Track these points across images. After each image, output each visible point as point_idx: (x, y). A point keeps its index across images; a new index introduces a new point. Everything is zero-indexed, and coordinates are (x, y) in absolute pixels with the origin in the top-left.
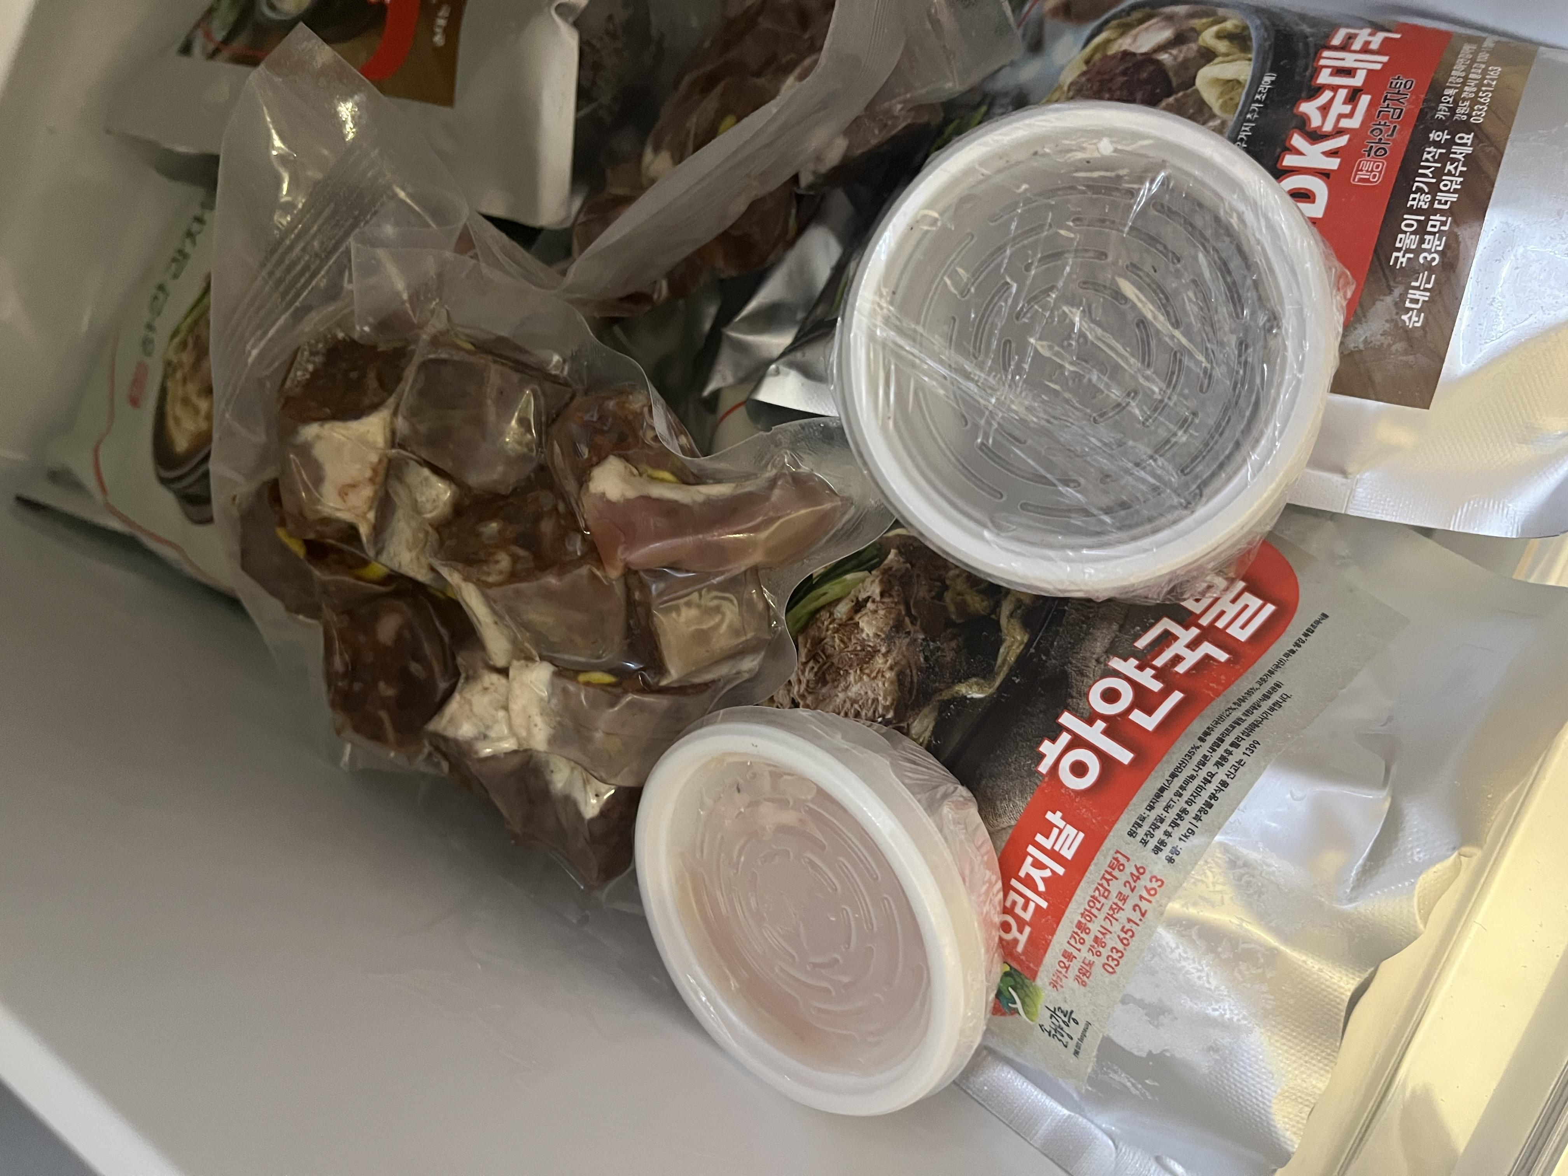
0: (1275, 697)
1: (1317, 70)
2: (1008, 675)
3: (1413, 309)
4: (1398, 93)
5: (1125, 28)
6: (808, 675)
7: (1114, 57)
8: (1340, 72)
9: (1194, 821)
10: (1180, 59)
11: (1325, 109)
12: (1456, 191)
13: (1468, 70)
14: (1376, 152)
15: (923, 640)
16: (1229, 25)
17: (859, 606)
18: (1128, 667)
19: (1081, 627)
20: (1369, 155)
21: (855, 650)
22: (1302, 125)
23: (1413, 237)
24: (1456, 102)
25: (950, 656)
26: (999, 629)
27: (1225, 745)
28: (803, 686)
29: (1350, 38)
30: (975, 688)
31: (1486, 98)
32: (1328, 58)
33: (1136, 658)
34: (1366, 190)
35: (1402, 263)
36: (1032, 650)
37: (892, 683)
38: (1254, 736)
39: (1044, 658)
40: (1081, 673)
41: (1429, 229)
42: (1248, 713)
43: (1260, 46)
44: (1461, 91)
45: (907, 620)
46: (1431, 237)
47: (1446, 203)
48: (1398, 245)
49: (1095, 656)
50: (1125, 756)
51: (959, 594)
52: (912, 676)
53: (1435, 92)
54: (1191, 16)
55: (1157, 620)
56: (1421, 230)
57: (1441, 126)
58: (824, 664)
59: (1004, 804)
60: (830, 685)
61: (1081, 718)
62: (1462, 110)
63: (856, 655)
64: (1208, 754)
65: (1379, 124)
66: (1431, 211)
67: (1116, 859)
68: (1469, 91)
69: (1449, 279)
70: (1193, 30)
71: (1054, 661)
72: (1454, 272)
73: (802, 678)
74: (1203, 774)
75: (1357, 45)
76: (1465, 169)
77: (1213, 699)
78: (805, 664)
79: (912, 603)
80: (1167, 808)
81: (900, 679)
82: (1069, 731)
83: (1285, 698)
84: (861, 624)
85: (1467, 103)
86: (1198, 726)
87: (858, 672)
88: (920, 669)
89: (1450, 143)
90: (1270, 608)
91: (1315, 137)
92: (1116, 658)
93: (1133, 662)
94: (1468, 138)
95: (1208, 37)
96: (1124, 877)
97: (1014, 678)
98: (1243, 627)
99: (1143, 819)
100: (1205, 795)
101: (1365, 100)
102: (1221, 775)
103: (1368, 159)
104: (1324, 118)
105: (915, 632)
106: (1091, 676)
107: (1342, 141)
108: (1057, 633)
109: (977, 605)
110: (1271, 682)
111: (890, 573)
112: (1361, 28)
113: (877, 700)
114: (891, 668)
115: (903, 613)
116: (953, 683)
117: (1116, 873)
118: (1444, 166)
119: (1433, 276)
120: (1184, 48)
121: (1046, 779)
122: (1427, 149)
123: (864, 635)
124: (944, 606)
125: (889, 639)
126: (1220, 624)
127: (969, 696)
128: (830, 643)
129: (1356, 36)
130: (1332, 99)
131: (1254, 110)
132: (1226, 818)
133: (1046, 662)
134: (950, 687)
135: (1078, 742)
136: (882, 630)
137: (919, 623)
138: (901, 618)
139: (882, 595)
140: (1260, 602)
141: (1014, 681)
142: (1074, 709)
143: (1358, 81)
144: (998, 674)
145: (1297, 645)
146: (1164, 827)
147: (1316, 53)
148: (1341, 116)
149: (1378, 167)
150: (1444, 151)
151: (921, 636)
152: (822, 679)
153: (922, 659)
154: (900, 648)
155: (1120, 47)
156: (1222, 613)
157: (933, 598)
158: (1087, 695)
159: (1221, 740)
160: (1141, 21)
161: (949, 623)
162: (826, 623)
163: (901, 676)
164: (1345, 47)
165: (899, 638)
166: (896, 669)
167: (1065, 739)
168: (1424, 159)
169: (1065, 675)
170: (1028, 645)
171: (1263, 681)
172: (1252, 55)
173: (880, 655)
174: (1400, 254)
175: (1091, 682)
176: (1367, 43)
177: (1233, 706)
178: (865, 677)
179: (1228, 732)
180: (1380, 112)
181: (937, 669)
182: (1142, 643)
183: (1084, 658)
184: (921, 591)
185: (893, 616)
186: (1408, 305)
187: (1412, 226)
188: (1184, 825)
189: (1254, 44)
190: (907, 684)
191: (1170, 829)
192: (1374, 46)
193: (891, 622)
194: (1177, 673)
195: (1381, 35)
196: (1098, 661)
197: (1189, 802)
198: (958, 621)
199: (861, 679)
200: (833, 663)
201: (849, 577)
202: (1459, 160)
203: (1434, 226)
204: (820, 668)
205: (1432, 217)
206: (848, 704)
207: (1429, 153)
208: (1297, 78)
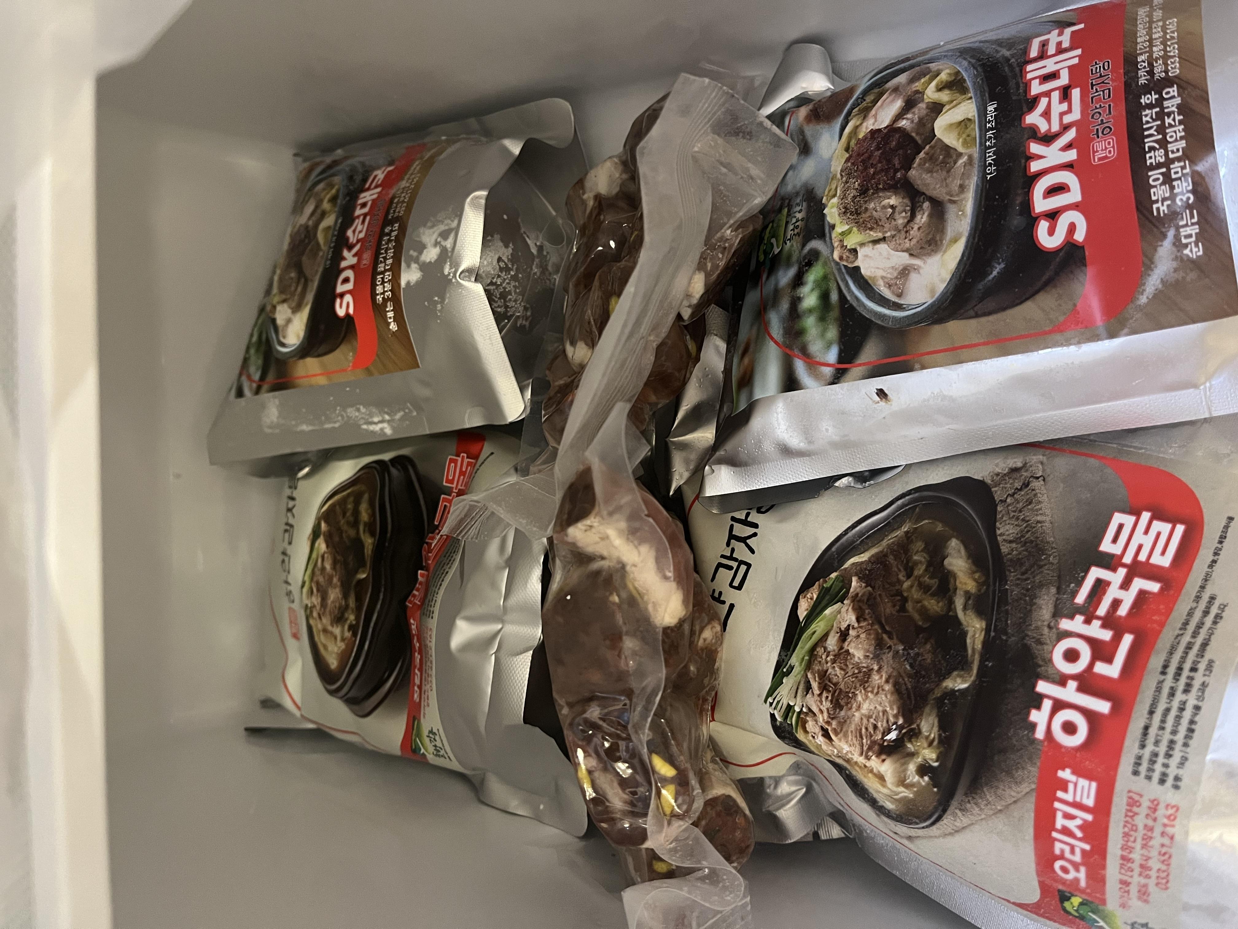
0: (1214, 610)
1: (1027, 85)
2: (980, 661)
3: (1190, 243)
4: (1101, 76)
5: (865, 112)
6: (826, 705)
7: (865, 138)
8: (1047, 78)
9: (1184, 749)
10: (916, 120)
11: (1046, 114)
12: (1182, 138)
13: (1150, 33)
14: (1103, 133)
15: (903, 650)
16: (944, 76)
17: (844, 635)
18: (1076, 624)
19: (1025, 601)
20: (1098, 137)
21: (854, 674)
22: (1033, 133)
23: (1163, 187)
24: (1151, 65)
25: (929, 658)
26: (959, 623)
27: (1186, 673)
28: (826, 714)
29: (1044, 45)
30: (959, 680)
31: (1174, 51)
32: (1033, 71)
33: (1081, 613)
34: (1107, 166)
35: (1164, 211)
36: (993, 634)
37: (892, 693)
38: (1208, 655)
39: (1004, 638)
40: (1039, 642)
41: (1174, 176)
42: (1195, 634)
43: (974, 83)
44: (1151, 52)
45: (885, 636)
46: (1179, 182)
47: (1178, 150)
48: (1154, 198)
49: (1046, 623)
50: (1103, 707)
51: (919, 602)
52: (906, 684)
53: (1131, 63)
54: (912, 80)
55: (1087, 571)
56: (1168, 179)
57: (1147, 90)
58: (835, 692)
59: (1020, 773)
60: (845, 707)
61: (1054, 682)
62: (1159, 69)
63: (857, 677)
64: (1173, 685)
65: (1096, 108)
66: (1168, 163)
67: (1130, 798)
68: (1157, 51)
69: (1209, 209)
70: (917, 92)
71: (1013, 639)
72: (1210, 201)
73: (821, 707)
74: (1175, 704)
75: (1052, 50)
76: (1181, 117)
77: (1160, 632)
78: (820, 695)
79: (883, 621)
80: (1157, 743)
81: (898, 690)
82: (1049, 697)
83: (1223, 607)
84: (851, 651)
85: (1160, 62)
86: (1156, 662)
87: (863, 691)
88: (910, 676)
89: (1160, 101)
90: (1180, 529)
91: (1048, 139)
92: (1063, 620)
93: (1080, 618)
94: (1173, 91)
95: (931, 93)
96: (1143, 810)
97: (987, 663)
98: (1163, 553)
99: (1139, 758)
100: (1185, 722)
101: (1076, 93)
102: (1192, 701)
103: (1098, 140)
104: (1049, 120)
105: (895, 645)
106: (1048, 642)
107: (1071, 134)
108: (1007, 612)
109: (935, 607)
110: (1206, 597)
111: (858, 599)
112: (1049, 33)
113: (886, 711)
114: (887, 681)
115: (880, 631)
116: (941, 681)
117: (1135, 809)
118: (1163, 121)
119: (1195, 211)
120: (916, 110)
121: (1046, 743)
122: (1144, 113)
123: (856, 659)
124: (909, 616)
125: (877, 657)
126: (1142, 557)
127: (956, 689)
128: (833, 673)
129: (1048, 40)
130: (1049, 104)
131: (990, 138)
132: (1210, 737)
133: (1007, 641)
134: (938, 685)
135: (1059, 705)
136: (868, 651)
137: (895, 637)
138: (880, 637)
139: (858, 620)
140: (1169, 526)
141: (987, 666)
142: (1044, 676)
143: (1064, 79)
144: (972, 662)
145: (1216, 554)
146: (1161, 760)
147: (1021, 71)
148: (1062, 115)
149: (1109, 143)
150: (1158, 109)
151: (901, 647)
152: (837, 705)
153: (908, 667)
154: (888, 661)
155: (867, 128)
156: (1140, 547)
157: (898, 611)
158: (1051, 660)
159: (1180, 669)
160: (875, 102)
161: (919, 630)
162: (824, 657)
163: (896, 685)
164: (1042, 55)
165: (884, 653)
166: (891, 681)
167: (1047, 705)
168: (1144, 122)
169: (1027, 649)
170: (988, 630)
171: (1198, 598)
172: (971, 94)
173: (875, 673)
174: (1159, 204)
175: (1051, 648)
176: (1059, 44)
177: (1181, 632)
178: (869, 694)
179: (1183, 659)
180: (1092, 98)
181: (923, 673)
182: (1080, 598)
183: (1037, 628)
184: (888, 608)
185: (872, 636)
186: (1184, 241)
187: (1158, 179)
188: (1177, 754)
189: (969, 84)
190: (904, 692)
191: (1166, 761)
192: (1066, 44)
193: (873, 642)
194: (1120, 617)
195: (1068, 31)
196: (1050, 627)
197: (1174, 732)
198: (925, 626)
199: (867, 697)
200: (840, 689)
201: (827, 612)
202: (1173, 112)
203: (1176, 173)
204: (833, 695)
205: (1172, 166)
206: (865, 721)
207: (1146, 116)
208: (1014, 98)
